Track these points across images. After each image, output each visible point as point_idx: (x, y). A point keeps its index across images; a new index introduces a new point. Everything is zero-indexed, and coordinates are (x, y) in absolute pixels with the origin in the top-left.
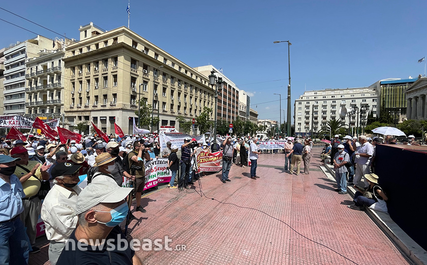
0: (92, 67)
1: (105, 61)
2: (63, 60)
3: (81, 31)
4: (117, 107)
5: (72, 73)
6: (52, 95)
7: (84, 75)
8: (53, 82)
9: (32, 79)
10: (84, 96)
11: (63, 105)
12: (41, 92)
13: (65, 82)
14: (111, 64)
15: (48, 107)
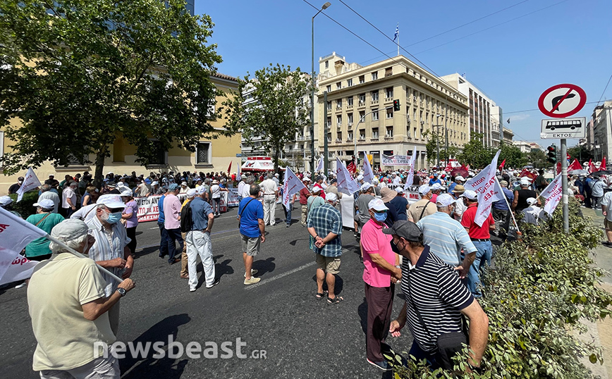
0: (356, 100)
1: (375, 93)
2: (317, 96)
3: (321, 62)
4: (395, 141)
7: (344, 109)
10: (344, 130)
13: (319, 117)
14: (382, 95)
15: (297, 143)
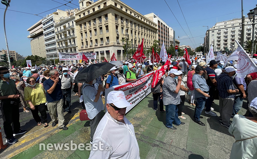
0: (92, 23)
1: (100, 18)
2: (75, 21)
3: (80, 3)
4: (110, 45)
5: (80, 28)
6: (70, 42)
7: (88, 28)
8: (70, 35)
9: (59, 34)
10: (89, 40)
11: (77, 47)
12: (64, 41)
13: (77, 34)
14: (103, 19)
15: (69, 49)
